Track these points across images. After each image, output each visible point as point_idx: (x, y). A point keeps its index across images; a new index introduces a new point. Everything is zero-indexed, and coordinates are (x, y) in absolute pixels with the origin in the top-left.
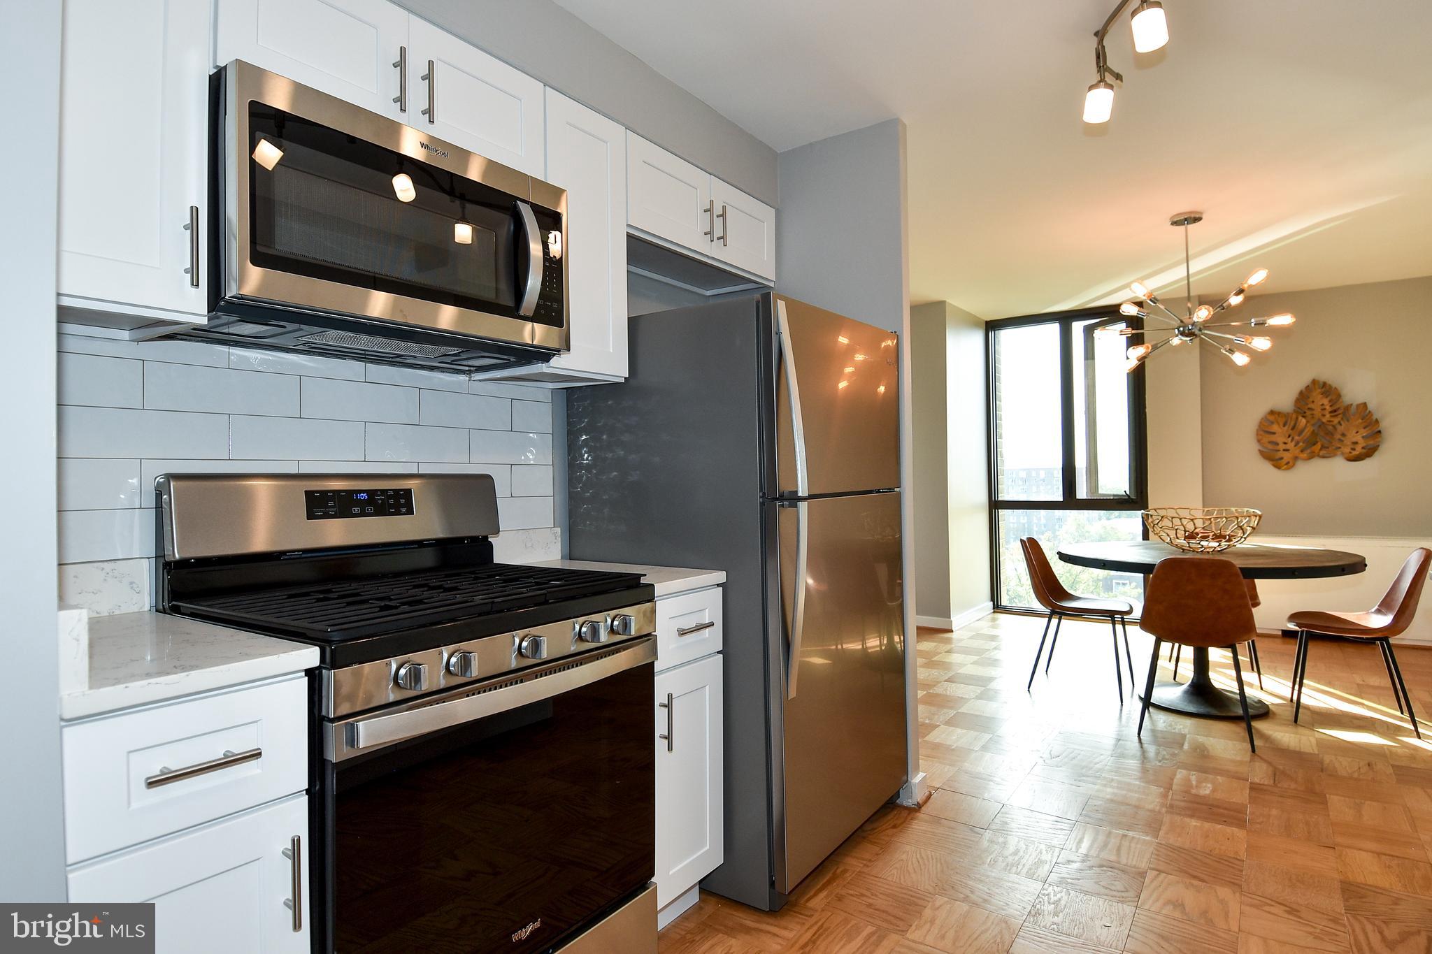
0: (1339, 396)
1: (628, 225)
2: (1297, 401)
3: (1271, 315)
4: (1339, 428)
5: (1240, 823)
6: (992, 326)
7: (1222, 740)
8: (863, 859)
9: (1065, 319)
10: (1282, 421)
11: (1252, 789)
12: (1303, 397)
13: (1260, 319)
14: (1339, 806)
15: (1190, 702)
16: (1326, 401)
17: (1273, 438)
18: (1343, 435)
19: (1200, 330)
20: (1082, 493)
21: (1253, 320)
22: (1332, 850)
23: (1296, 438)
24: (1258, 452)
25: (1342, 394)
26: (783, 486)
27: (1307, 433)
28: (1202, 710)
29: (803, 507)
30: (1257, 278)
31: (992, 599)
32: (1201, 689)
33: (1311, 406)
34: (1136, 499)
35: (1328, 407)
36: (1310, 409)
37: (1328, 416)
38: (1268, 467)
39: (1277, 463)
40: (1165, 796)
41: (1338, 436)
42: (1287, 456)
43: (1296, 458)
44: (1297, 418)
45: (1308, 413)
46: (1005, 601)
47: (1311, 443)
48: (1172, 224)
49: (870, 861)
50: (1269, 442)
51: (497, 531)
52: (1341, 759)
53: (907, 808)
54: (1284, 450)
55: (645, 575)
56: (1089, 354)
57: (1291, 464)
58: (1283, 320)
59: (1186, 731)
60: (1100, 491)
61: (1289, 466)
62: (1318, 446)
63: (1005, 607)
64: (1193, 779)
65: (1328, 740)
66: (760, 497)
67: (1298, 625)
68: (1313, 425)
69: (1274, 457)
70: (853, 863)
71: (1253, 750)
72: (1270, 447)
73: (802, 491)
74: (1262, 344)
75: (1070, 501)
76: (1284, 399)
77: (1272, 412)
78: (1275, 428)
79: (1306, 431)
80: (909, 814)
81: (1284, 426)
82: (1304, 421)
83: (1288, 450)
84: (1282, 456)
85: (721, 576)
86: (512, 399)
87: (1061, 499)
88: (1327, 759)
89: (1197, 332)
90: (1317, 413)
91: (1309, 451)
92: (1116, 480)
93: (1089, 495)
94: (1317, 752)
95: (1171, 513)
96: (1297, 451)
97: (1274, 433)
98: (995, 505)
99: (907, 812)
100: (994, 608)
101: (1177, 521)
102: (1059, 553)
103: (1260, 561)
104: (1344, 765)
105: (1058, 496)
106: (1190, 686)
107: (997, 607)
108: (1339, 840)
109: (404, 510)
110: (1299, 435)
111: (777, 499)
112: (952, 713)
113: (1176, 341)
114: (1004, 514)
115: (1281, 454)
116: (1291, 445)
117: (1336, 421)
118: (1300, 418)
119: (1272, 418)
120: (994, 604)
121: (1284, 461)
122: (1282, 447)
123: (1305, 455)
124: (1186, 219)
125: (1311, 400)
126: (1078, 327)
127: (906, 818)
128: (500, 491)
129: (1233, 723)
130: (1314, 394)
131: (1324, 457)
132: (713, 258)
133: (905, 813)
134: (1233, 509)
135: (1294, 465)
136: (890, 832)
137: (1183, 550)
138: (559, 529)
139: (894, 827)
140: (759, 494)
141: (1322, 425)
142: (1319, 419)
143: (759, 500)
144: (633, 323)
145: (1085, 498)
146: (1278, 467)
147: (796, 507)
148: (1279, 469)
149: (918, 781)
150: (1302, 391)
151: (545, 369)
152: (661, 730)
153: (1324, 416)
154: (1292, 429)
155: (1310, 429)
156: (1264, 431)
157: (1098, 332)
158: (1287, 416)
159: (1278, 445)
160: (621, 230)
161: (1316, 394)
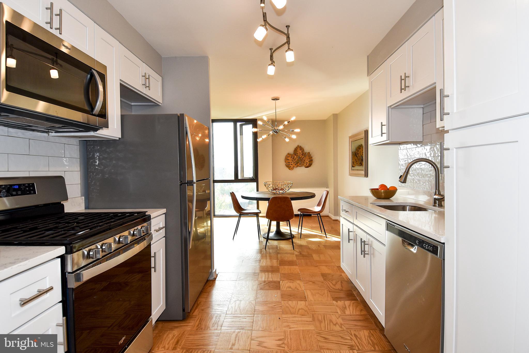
1: (121, 80)
2: (294, 151)
3: (295, 129)
4: (303, 159)
5: (296, 265)
6: (213, 121)
7: (286, 245)
8: (205, 298)
9: (235, 121)
10: (291, 156)
11: (296, 256)
12: (296, 150)
13: (293, 130)
14: (315, 257)
15: (276, 236)
16: (301, 151)
17: (289, 161)
18: (304, 161)
19: (279, 131)
20: (240, 177)
21: (291, 130)
22: (317, 267)
23: (294, 161)
24: (285, 165)
25: (304, 149)
26: (188, 178)
27: (296, 160)
28: (279, 238)
29: (195, 185)
30: (293, 119)
32: (278, 232)
33: (297, 152)
34: (255, 179)
35: (301, 153)
36: (297, 153)
38: (287, 169)
40: (277, 262)
41: (303, 161)
42: (292, 166)
43: (294, 167)
44: (294, 156)
47: (297, 163)
48: (272, 100)
49: (207, 297)
50: (288, 162)
51: (66, 199)
52: (312, 245)
53: (211, 280)
55: (147, 212)
56: (241, 134)
58: (297, 130)
59: (277, 244)
60: (245, 177)
61: (292, 169)
62: (299, 163)
65: (309, 241)
66: (180, 183)
67: (301, 212)
68: (298, 158)
69: (288, 166)
70: (202, 299)
71: (294, 247)
72: (288, 163)
73: (195, 180)
74: (294, 137)
75: (237, 180)
76: (291, 151)
77: (288, 154)
78: (289, 158)
80: (213, 282)
81: (291, 158)
82: (296, 156)
83: (292, 165)
84: (290, 166)
85: (164, 211)
86: (64, 144)
87: (234, 179)
88: (310, 246)
89: (278, 132)
90: (299, 154)
91: (297, 165)
92: (249, 173)
93: (241, 177)
94: (307, 245)
96: (294, 165)
97: (289, 160)
98: (214, 181)
99: (212, 281)
103: (294, 196)
104: (314, 247)
105: (233, 178)
106: (275, 232)
108: (318, 264)
109: (32, 192)
110: (295, 161)
111: (186, 183)
115: (291, 165)
116: (293, 163)
117: (303, 157)
118: (295, 156)
119: (288, 155)
121: (291, 168)
123: (296, 166)
124: (275, 99)
126: (238, 124)
127: (212, 283)
128: (67, 182)
129: (287, 240)
130: (298, 149)
131: (300, 167)
132: (145, 94)
134: (285, 182)
136: (209, 288)
137: (274, 193)
138: (84, 197)
139: (210, 286)
140: (179, 182)
141: (300, 158)
143: (179, 184)
144: (123, 117)
145: (241, 179)
146: (290, 169)
147: (193, 185)
148: (290, 170)
149: (214, 271)
150: (295, 148)
151: (92, 133)
152: (153, 265)
153: (300, 155)
154: (293, 159)
155: (297, 159)
156: (286, 159)
157: (244, 127)
158: (292, 155)
159: (290, 163)
160: (119, 82)
161: (299, 149)
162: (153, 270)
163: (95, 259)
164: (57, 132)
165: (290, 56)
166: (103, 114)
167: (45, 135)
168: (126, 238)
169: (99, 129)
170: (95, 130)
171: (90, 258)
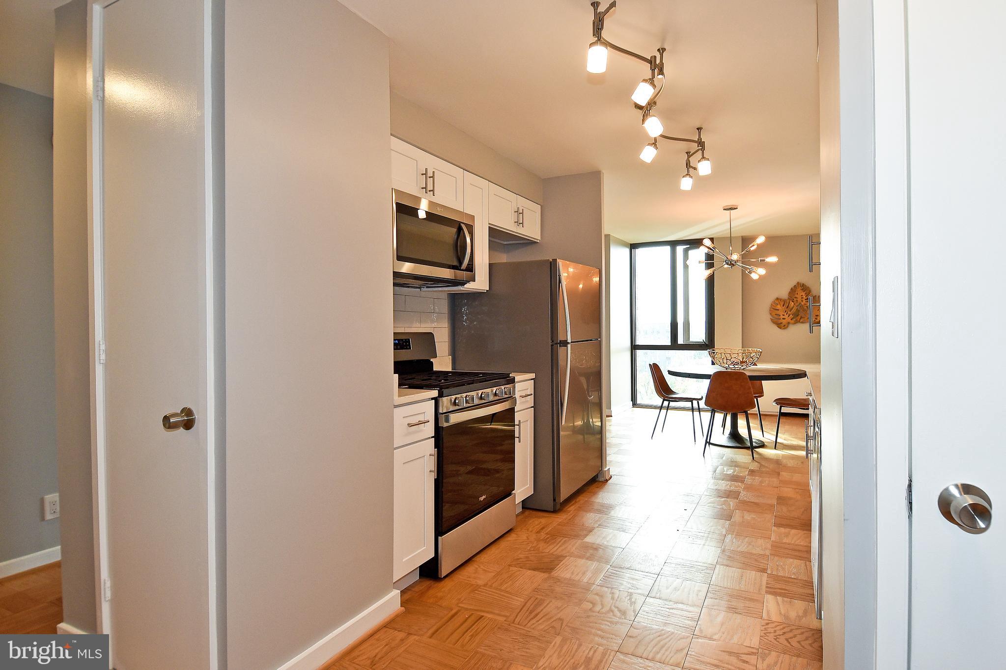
0: (810, 291)
1: (489, 224)
2: (790, 293)
3: (767, 257)
5: (742, 482)
6: (633, 247)
7: (740, 456)
9: (674, 244)
10: (782, 304)
11: (749, 471)
12: (793, 291)
13: (762, 259)
15: (729, 442)
16: (803, 294)
17: (777, 312)
19: (736, 263)
20: (680, 341)
21: (759, 259)
23: (789, 312)
24: (770, 320)
26: (561, 338)
27: (794, 310)
28: (735, 445)
29: (569, 346)
30: (760, 240)
31: (632, 400)
32: (735, 435)
33: (796, 296)
34: (709, 345)
35: (804, 297)
37: (804, 301)
38: (775, 328)
39: (780, 325)
42: (784, 322)
43: (788, 323)
44: (789, 303)
45: (795, 299)
46: (639, 401)
47: (796, 315)
48: (724, 210)
50: (776, 315)
51: (435, 357)
52: (790, 461)
54: (783, 319)
55: (511, 373)
57: (786, 326)
58: (772, 259)
60: (691, 340)
62: (799, 317)
63: (639, 404)
64: (725, 469)
65: (788, 455)
68: (797, 306)
69: (778, 322)
71: (753, 459)
72: (776, 317)
73: (569, 341)
74: (762, 271)
75: (674, 345)
76: (784, 293)
77: (777, 299)
78: (779, 307)
79: (794, 309)
80: (603, 483)
81: (783, 306)
82: (793, 303)
84: (782, 322)
85: (533, 376)
86: (434, 299)
87: (669, 344)
89: (734, 264)
90: (799, 299)
91: (795, 319)
92: (698, 334)
93: (685, 342)
95: (722, 351)
96: (789, 320)
97: (778, 310)
98: (634, 347)
100: (633, 405)
101: (723, 356)
102: (669, 371)
105: (667, 342)
107: (635, 404)
109: (407, 347)
111: (558, 343)
112: (616, 449)
113: (726, 266)
114: (639, 353)
116: (786, 317)
117: (808, 304)
118: (791, 302)
119: (776, 301)
120: (633, 403)
121: (782, 325)
122: (782, 317)
123: (793, 321)
124: (730, 208)
125: (796, 293)
126: (680, 248)
128: (436, 339)
129: (746, 449)
131: (802, 323)
132: (517, 233)
133: (601, 483)
134: (750, 349)
135: (787, 327)
138: (451, 356)
139: (597, 488)
140: (551, 341)
141: (801, 306)
142: (800, 303)
143: (550, 344)
144: (491, 265)
145: (683, 343)
147: (566, 346)
148: (780, 328)
149: (606, 469)
150: (792, 288)
151: (461, 288)
152: (517, 435)
153: (802, 301)
154: (787, 308)
155: (795, 308)
156: (773, 309)
157: (691, 253)
158: (785, 301)
159: (780, 315)
160: (488, 225)
161: (799, 289)
162: (517, 440)
163: (460, 407)
164: (427, 287)
165: (704, 168)
166: (470, 268)
167: (419, 290)
168: (488, 395)
169: (467, 283)
170: (463, 284)
171: (456, 405)
